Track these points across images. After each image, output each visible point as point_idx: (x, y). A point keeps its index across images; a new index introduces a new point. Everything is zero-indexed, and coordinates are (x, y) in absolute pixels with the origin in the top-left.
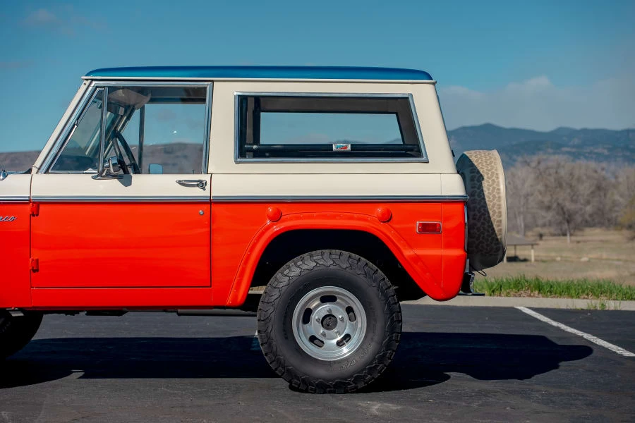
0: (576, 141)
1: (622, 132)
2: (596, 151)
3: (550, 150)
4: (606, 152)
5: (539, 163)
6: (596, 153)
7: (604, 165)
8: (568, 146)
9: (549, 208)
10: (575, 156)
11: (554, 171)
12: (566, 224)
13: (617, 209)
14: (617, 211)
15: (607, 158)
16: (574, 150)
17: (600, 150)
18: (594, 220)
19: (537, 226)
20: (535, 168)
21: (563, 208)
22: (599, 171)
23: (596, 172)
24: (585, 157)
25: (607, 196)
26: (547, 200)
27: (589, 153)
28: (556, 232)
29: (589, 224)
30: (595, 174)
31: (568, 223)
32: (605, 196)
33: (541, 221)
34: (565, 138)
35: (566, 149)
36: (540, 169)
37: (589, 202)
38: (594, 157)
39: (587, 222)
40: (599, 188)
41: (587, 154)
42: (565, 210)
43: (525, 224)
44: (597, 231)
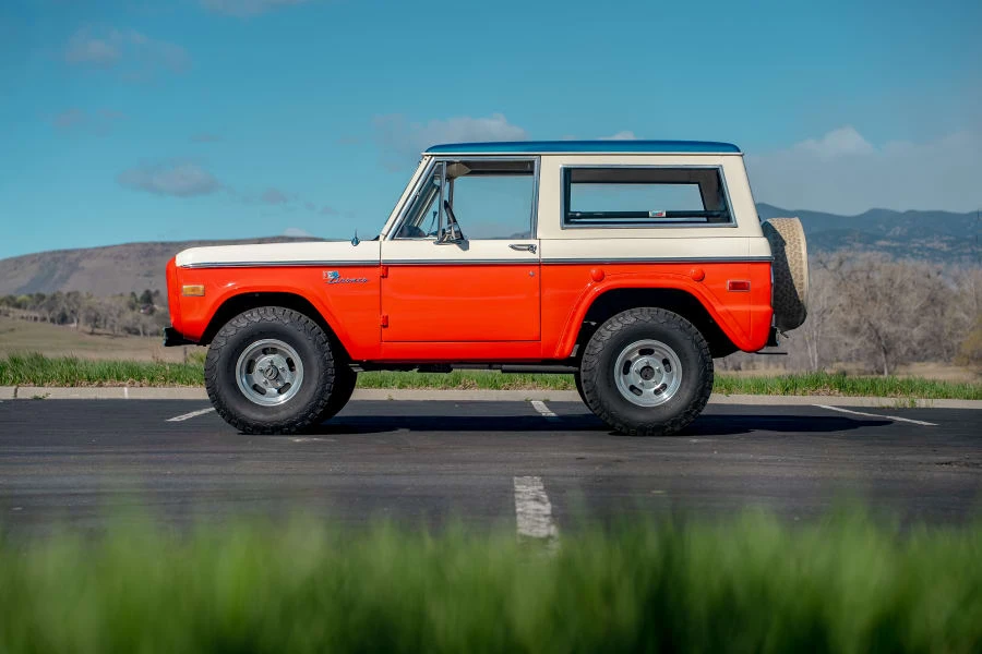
0: (898, 231)
1: (970, 215)
2: (929, 245)
3: (857, 245)
4: (945, 248)
5: (841, 263)
6: (929, 249)
7: (942, 266)
8: (886, 239)
9: (856, 331)
10: (898, 253)
11: (865, 275)
12: (883, 355)
13: (960, 332)
14: (962, 336)
15: (946, 256)
16: (894, 244)
17: (936, 244)
18: (925, 350)
19: (838, 361)
20: (835, 270)
21: (877, 332)
22: (933, 275)
23: (929, 276)
24: (913, 255)
25: (946, 314)
26: (853, 318)
27: (919, 249)
28: (868, 369)
29: (917, 356)
30: (927, 280)
31: (886, 353)
32: (942, 314)
33: (843, 352)
34: (881, 226)
35: (883, 243)
36: (841, 274)
37: (918, 323)
38: (926, 254)
39: (914, 353)
40: (933, 300)
41: (915, 251)
42: (881, 334)
43: (819, 357)
44: (931, 366)
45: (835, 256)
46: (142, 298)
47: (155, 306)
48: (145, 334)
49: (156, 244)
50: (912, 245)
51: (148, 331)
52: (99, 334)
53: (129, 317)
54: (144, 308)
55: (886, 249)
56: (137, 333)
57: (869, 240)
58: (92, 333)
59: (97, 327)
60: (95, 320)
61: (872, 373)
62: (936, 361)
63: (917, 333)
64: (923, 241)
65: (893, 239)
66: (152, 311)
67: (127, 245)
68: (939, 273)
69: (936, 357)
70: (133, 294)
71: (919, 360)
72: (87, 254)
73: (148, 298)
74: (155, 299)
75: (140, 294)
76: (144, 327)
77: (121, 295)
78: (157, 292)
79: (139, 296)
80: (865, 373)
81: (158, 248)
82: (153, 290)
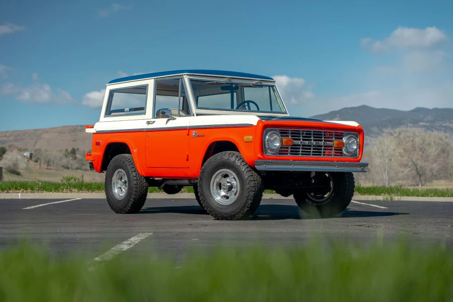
0: (429, 118)
2: (444, 125)
3: (409, 125)
4: (452, 126)
5: (400, 134)
8: (424, 122)
9: (406, 166)
10: (429, 128)
12: (418, 177)
15: (452, 130)
16: (428, 124)
17: (448, 124)
18: (440, 174)
19: (399, 179)
20: (397, 137)
21: (416, 166)
22: (444, 138)
23: (442, 140)
24: (436, 129)
25: (449, 157)
26: (405, 159)
27: (439, 127)
28: (412, 184)
29: (436, 177)
30: (441, 141)
31: (420, 176)
32: (448, 157)
33: (400, 175)
34: (421, 116)
35: (422, 124)
36: (400, 138)
37: (436, 161)
38: (443, 129)
39: (435, 176)
40: (443, 151)
41: (438, 128)
42: (418, 167)
43: (389, 178)
44: (443, 182)
45: (397, 130)
46: (71, 152)
47: (77, 156)
48: (72, 168)
49: (78, 126)
50: (436, 125)
51: (74, 167)
52: (51, 169)
53: (65, 161)
54: (72, 157)
55: (424, 126)
56: (68, 168)
57: (415, 122)
58: (47, 169)
59: (50, 165)
60: (48, 163)
61: (415, 186)
62: (445, 179)
63: (435, 166)
64: (441, 123)
65: (427, 122)
66: (75, 158)
67: (65, 127)
68: (446, 138)
69: (446, 178)
70: (67, 150)
71: (437, 179)
72: (46, 131)
73: (74, 152)
74: (77, 152)
75: (70, 150)
76: (71, 165)
77: (61, 150)
78: (78, 149)
79: (69, 151)
80: (411, 185)
81: (79, 128)
82: (76, 148)
